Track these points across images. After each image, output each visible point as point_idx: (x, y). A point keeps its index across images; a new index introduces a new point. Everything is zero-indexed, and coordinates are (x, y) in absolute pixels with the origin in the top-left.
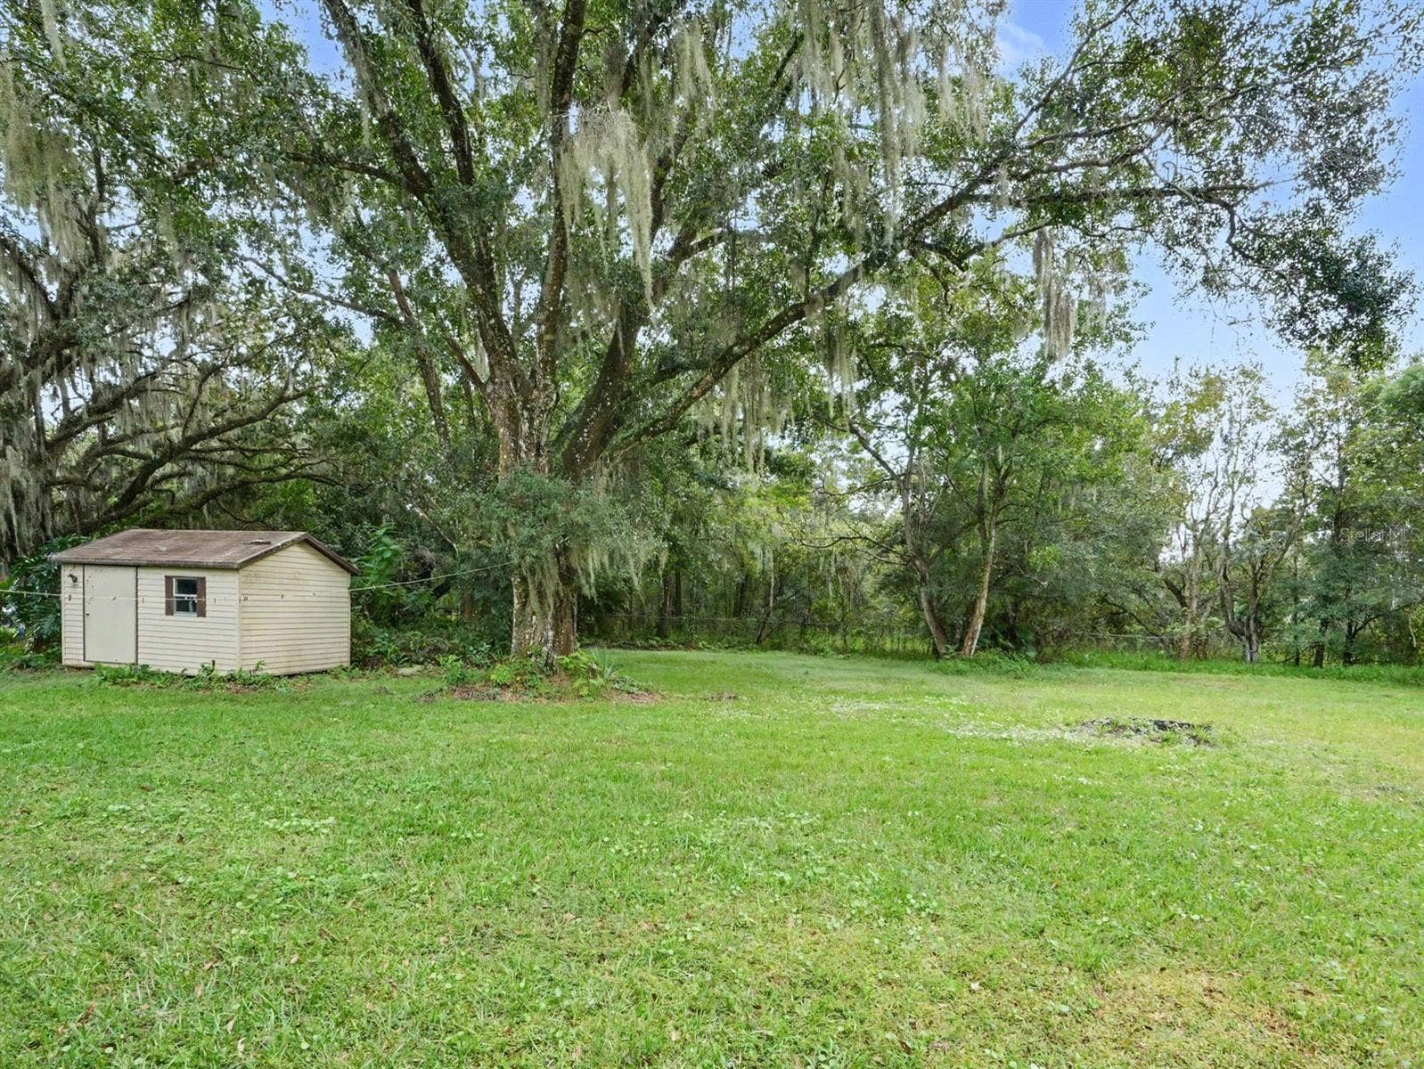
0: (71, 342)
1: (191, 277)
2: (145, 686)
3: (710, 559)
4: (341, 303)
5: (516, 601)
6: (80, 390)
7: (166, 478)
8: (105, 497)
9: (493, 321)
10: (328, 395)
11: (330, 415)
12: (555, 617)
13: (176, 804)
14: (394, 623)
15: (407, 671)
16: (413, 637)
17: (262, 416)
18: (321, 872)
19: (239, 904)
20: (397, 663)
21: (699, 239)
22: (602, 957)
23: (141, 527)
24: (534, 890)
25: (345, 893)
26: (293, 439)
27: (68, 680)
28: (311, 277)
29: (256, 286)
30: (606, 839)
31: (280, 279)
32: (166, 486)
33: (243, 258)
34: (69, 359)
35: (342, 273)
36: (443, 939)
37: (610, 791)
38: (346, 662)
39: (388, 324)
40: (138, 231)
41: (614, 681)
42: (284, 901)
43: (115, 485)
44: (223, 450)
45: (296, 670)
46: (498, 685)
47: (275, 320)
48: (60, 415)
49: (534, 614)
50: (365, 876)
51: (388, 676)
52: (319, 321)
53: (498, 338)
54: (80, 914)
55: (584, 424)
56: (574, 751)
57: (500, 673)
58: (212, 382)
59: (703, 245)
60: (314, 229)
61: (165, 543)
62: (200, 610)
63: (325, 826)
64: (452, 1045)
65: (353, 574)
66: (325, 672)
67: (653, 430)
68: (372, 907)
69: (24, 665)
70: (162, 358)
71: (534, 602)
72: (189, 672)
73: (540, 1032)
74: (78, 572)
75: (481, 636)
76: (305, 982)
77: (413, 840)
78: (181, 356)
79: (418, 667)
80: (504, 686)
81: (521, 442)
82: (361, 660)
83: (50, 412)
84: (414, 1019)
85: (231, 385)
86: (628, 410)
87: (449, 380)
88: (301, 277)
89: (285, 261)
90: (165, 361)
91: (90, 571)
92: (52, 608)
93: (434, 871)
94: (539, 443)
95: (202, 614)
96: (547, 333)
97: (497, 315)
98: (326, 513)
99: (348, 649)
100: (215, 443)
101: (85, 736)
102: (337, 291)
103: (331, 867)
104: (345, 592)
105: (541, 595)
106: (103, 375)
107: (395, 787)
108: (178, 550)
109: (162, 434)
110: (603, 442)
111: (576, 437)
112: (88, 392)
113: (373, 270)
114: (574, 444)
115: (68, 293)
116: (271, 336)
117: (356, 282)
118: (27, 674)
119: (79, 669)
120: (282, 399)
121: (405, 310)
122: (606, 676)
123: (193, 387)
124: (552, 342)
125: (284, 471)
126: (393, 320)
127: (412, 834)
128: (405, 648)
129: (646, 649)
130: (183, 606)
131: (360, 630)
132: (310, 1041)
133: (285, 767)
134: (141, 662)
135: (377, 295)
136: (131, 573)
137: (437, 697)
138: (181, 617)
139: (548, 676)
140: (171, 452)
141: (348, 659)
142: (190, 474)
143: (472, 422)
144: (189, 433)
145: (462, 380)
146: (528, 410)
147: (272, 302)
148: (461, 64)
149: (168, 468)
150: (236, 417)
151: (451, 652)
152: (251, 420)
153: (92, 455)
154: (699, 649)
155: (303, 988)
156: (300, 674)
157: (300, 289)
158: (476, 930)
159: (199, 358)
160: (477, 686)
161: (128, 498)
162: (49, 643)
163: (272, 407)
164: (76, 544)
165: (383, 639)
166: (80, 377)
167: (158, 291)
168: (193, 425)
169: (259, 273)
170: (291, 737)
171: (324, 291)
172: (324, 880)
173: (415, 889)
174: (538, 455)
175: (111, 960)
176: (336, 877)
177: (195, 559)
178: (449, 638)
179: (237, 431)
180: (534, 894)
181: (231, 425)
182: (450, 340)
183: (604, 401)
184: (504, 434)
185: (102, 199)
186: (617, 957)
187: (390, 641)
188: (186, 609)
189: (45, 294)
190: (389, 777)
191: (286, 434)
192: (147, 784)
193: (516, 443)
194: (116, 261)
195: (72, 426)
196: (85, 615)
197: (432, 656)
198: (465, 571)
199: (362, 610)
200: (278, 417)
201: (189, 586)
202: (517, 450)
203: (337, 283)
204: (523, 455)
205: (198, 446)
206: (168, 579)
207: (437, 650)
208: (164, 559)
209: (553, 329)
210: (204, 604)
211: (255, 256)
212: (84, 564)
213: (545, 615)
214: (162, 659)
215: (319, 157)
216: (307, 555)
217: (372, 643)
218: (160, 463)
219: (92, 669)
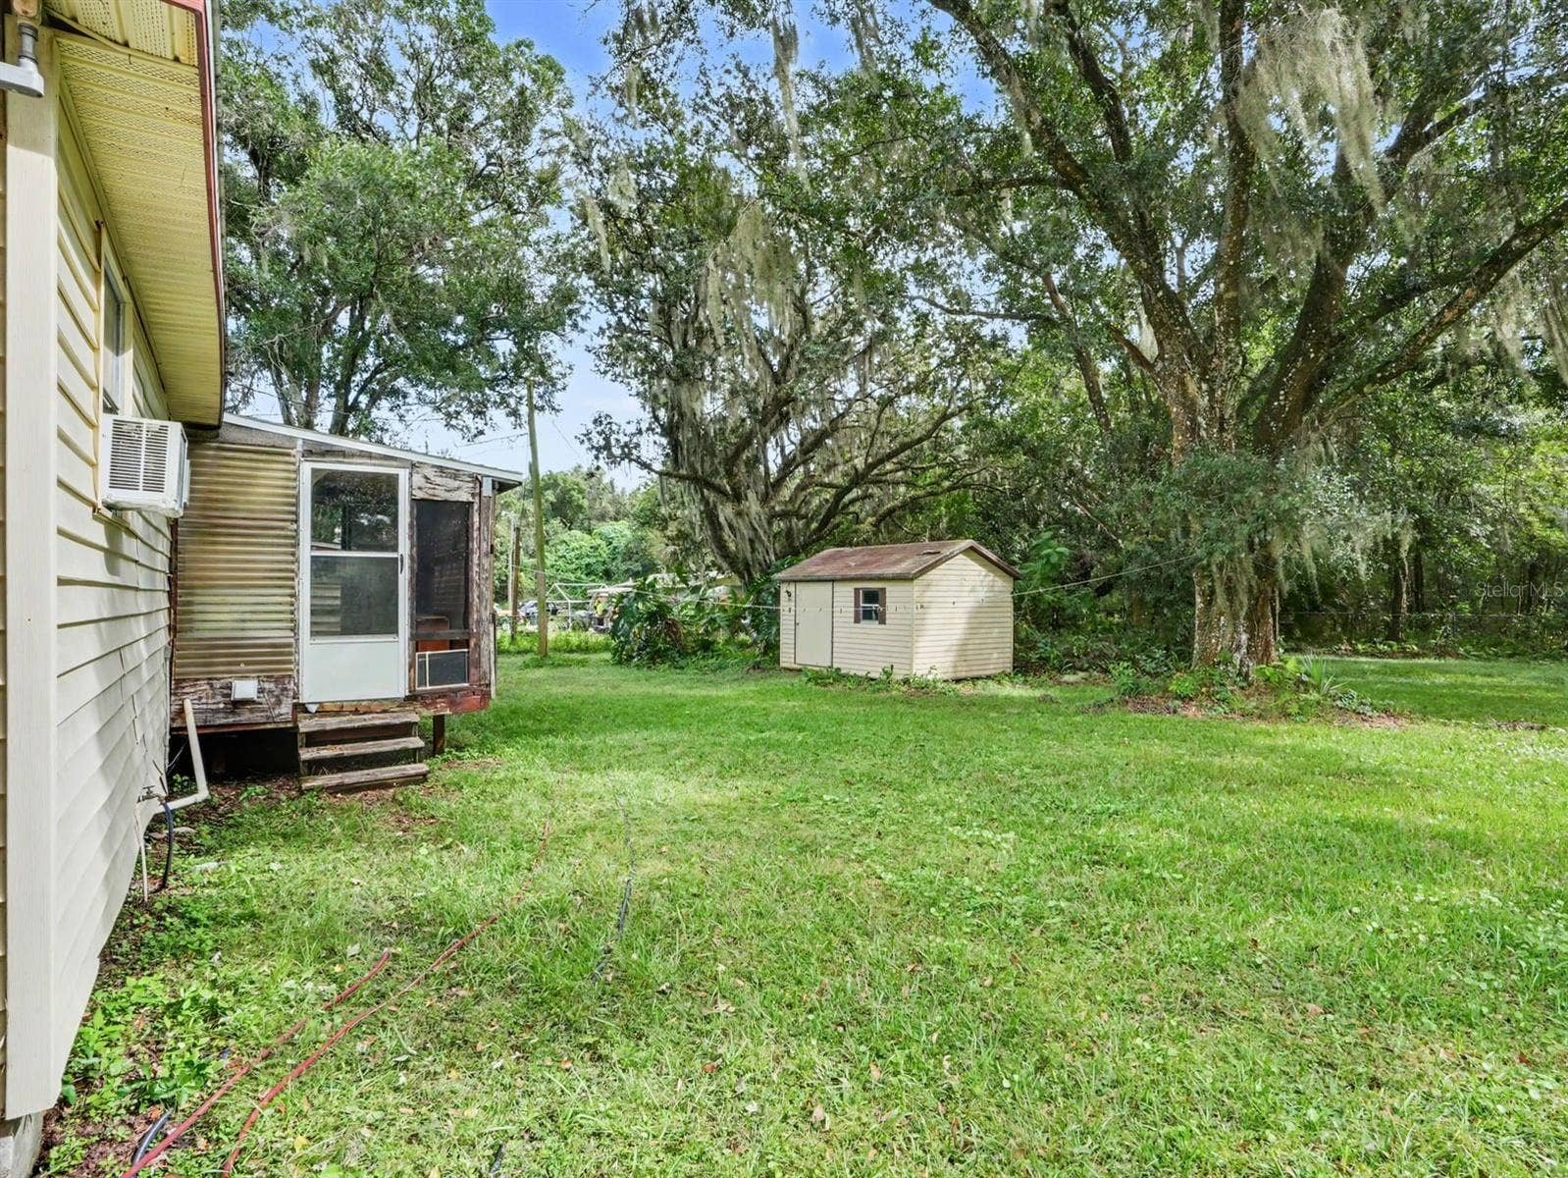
0: (790, 400)
1: (873, 325)
2: (839, 687)
3: (1473, 533)
4: (998, 316)
5: (1198, 599)
6: (791, 437)
7: (852, 502)
8: (808, 525)
9: (1160, 294)
10: (987, 405)
11: (990, 424)
12: (1248, 617)
13: (874, 801)
14: (1057, 626)
15: (1069, 678)
16: (1076, 642)
17: (928, 436)
18: (1006, 890)
19: (933, 910)
20: (1060, 670)
21: (1438, 118)
22: (1375, 1083)
23: (838, 546)
24: (1259, 961)
25: (1033, 919)
26: (956, 453)
27: (785, 681)
28: (969, 298)
29: (923, 319)
30: (1356, 910)
31: (941, 307)
32: (851, 509)
33: (912, 298)
34: (788, 413)
35: (996, 287)
36: (1146, 997)
37: (1351, 844)
38: (1008, 667)
39: (1042, 324)
40: (832, 299)
41: (1334, 698)
42: (973, 916)
43: (816, 513)
44: (897, 471)
45: (963, 675)
46: (1178, 697)
47: (938, 347)
48: (779, 460)
49: (1221, 614)
50: (1051, 903)
51: (1051, 683)
52: (978, 337)
53: (1166, 309)
54: (810, 892)
55: (1278, 384)
56: (1288, 785)
57: (1182, 683)
58: (888, 412)
59: (1442, 127)
60: (972, 254)
61: (852, 560)
62: (881, 618)
63: (1006, 841)
64: (1171, 1140)
65: (1016, 578)
66: (988, 677)
67: (1382, 374)
68: (1062, 941)
69: (757, 666)
70: (848, 400)
71: (1221, 600)
72: (872, 675)
73: (1290, 1163)
74: (791, 588)
75: (1152, 641)
76: (1000, 1011)
77: (1099, 870)
78: (864, 395)
79: (1081, 674)
80: (1186, 699)
81: (1200, 419)
82: (1024, 666)
83: (774, 459)
84: (1120, 1090)
85: (901, 412)
86: (1339, 358)
87: (1106, 367)
88: (960, 300)
89: (945, 291)
90: (850, 402)
91: (800, 586)
92: (774, 617)
93: (1127, 911)
94: (1222, 417)
95: (883, 622)
96: (1227, 290)
97: (1164, 286)
98: (985, 520)
99: (1011, 655)
100: (889, 466)
101: (801, 729)
102: (993, 306)
103: (1015, 886)
104: (1008, 598)
105: (1231, 592)
106: (809, 423)
107: (1074, 806)
108: (865, 564)
109: (849, 465)
110: (1307, 402)
111: (1269, 402)
112: (797, 439)
113: (1026, 277)
114: (1267, 408)
115: (786, 362)
116: (934, 362)
117: (1010, 293)
118: (757, 674)
119: (791, 670)
120: (945, 417)
121: (1060, 308)
122: (1324, 690)
123: (873, 421)
124: (1234, 299)
125: (946, 484)
126: (1049, 320)
127: (1096, 863)
128: (1068, 654)
129: (1373, 655)
130: (868, 615)
131: (1023, 634)
132: (1012, 1081)
133: (963, 773)
134: (835, 666)
135: (1032, 298)
136: (830, 585)
137: (1108, 708)
138: (865, 624)
139: (1242, 688)
140: (857, 479)
141: (1010, 665)
142: (871, 496)
143: (1135, 407)
144: (870, 460)
145: (1124, 366)
146: (1207, 381)
147: (936, 329)
148: (1107, 47)
149: (855, 493)
150: (907, 440)
151: (1119, 658)
152: (920, 440)
153: (801, 488)
154: (1458, 656)
155: (999, 1016)
156: (965, 679)
157: (961, 312)
158: (1186, 996)
159: (876, 394)
160: (1153, 697)
161: (824, 523)
162: (772, 648)
163: (937, 425)
164: (791, 565)
165: (1047, 645)
166: (793, 429)
167: (848, 343)
168: (875, 449)
169: (924, 307)
170: (965, 743)
171: (981, 308)
172: (1010, 900)
173: (1108, 928)
174: (1222, 430)
175: (836, 941)
176: (1021, 899)
177: (878, 572)
178: (1117, 642)
179: (908, 452)
180: (1258, 966)
181: (904, 447)
182: (1108, 325)
183: (1306, 355)
184: (1178, 414)
185: (809, 281)
186: (1400, 1088)
187: (1053, 646)
188: (871, 618)
189: (771, 367)
190: (1065, 793)
191: (949, 448)
192: (849, 778)
193: (1194, 421)
194: (818, 327)
195: (788, 467)
196: (796, 624)
197: (1098, 663)
198: (1134, 570)
199: (1025, 614)
200: (942, 434)
201: (872, 596)
202: (1194, 429)
203: (992, 299)
204: (1203, 433)
205: (876, 471)
206: (857, 591)
207: (1103, 656)
208: (853, 573)
209: (1234, 285)
210: (884, 613)
211: (922, 293)
212: (795, 581)
213: (1235, 616)
214: (853, 664)
215: (980, 185)
216: (970, 562)
217: (1033, 648)
218: (848, 490)
219: (800, 670)
